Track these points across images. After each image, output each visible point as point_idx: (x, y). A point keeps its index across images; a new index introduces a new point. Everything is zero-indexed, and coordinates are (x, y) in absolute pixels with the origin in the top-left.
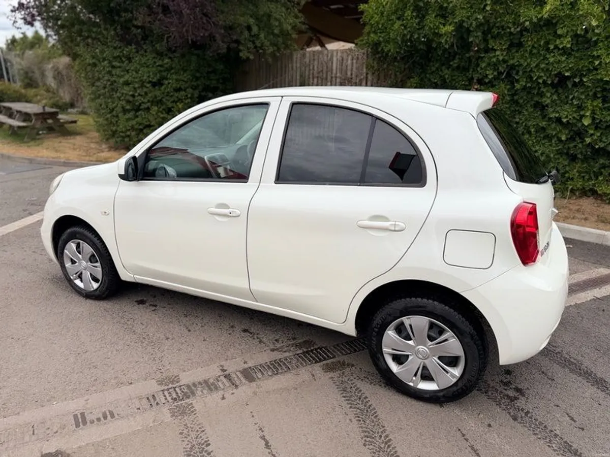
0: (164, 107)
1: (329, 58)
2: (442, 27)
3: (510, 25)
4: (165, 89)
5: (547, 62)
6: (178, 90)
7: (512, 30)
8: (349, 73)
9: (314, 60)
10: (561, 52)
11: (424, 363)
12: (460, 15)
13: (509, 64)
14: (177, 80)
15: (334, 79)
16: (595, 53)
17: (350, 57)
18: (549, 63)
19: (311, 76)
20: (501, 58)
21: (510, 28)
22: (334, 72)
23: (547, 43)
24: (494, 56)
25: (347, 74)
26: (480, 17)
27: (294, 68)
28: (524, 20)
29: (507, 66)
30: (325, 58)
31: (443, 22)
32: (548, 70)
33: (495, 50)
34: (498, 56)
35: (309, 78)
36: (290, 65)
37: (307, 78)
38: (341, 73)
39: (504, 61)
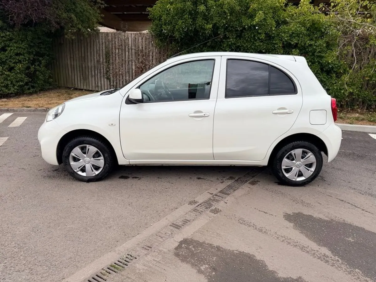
0: (7, 66)
1: (126, 37)
2: (206, 25)
3: (237, 26)
4: (9, 53)
5: (255, 45)
6: (17, 54)
7: (238, 28)
8: (140, 47)
9: (115, 38)
10: (260, 41)
11: (299, 169)
12: (216, 20)
13: (237, 45)
14: (17, 47)
15: (130, 50)
16: (274, 42)
17: (140, 38)
18: (256, 45)
19: (114, 48)
20: (233, 42)
21: (237, 28)
22: (130, 46)
23: (254, 36)
24: (230, 41)
25: (139, 47)
26: (224, 21)
27: (101, 42)
28: (245, 25)
29: (236, 46)
30: (123, 37)
31: (206, 22)
32: (255, 49)
33: (230, 38)
34: (231, 41)
35: (112, 49)
36: (97, 41)
37: (110, 49)
38: (135, 47)
39: (234, 44)
